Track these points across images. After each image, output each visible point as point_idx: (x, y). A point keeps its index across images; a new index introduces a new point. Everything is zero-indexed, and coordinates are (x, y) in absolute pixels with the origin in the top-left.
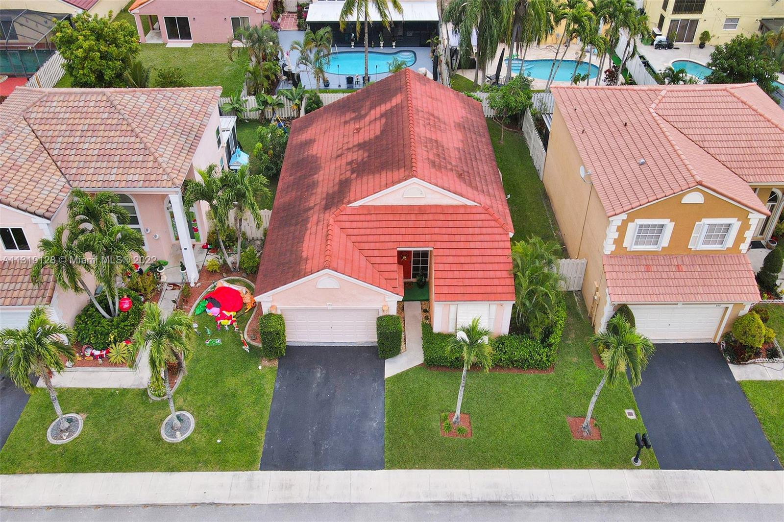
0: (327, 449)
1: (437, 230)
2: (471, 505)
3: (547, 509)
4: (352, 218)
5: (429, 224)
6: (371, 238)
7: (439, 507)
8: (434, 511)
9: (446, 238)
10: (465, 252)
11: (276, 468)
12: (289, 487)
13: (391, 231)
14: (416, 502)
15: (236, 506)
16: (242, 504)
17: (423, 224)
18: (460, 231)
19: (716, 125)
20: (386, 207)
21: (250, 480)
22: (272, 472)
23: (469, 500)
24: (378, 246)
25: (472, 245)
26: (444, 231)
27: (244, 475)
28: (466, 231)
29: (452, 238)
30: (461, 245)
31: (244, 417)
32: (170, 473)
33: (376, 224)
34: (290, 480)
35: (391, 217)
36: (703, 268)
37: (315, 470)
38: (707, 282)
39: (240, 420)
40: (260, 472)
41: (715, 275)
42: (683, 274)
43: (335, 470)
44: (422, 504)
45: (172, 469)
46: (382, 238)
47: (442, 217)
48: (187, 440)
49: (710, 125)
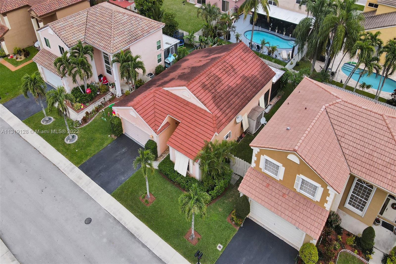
0: (101, 175)
1: (187, 115)
2: (124, 228)
3: (148, 252)
4: (161, 94)
5: (186, 111)
6: (162, 105)
7: (114, 220)
8: (111, 220)
9: (188, 120)
10: (191, 130)
11: (82, 170)
12: (80, 178)
13: (171, 106)
14: (109, 213)
15: (63, 173)
16: (65, 174)
17: (184, 110)
18: (196, 120)
19: (358, 132)
20: (175, 96)
21: (73, 168)
22: (80, 170)
23: (125, 226)
24: (162, 110)
25: (196, 129)
26: (190, 117)
27: (73, 165)
28: (198, 122)
29: (191, 122)
30: (192, 127)
31: (90, 148)
32: (57, 151)
33: (167, 101)
34: (83, 177)
35: (174, 101)
36: (298, 203)
37: (91, 179)
38: (294, 211)
39: (88, 148)
40: (78, 168)
41: (301, 210)
42: (284, 200)
43: (97, 184)
44: (110, 215)
45: (58, 150)
46: (166, 108)
47: (193, 111)
48: (69, 144)
49: (354, 130)
